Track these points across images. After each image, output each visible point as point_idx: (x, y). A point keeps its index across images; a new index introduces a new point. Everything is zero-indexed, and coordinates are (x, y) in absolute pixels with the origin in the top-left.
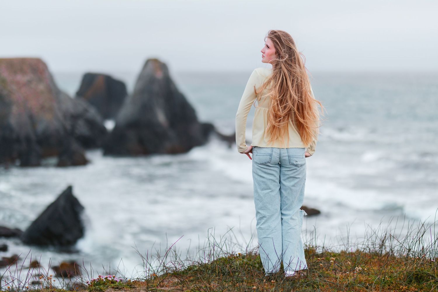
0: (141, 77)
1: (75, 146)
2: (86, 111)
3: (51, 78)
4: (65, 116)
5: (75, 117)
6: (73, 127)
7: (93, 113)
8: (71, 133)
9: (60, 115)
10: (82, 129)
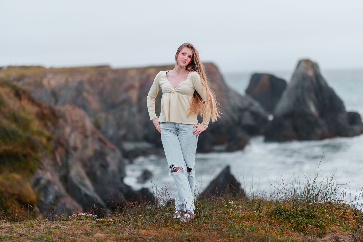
0: (294, 75)
1: (240, 134)
2: (251, 104)
3: (222, 78)
4: (233, 110)
5: (242, 110)
6: (240, 118)
7: (257, 106)
8: (239, 123)
9: (229, 109)
10: (248, 120)
